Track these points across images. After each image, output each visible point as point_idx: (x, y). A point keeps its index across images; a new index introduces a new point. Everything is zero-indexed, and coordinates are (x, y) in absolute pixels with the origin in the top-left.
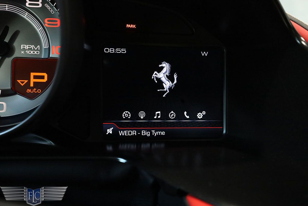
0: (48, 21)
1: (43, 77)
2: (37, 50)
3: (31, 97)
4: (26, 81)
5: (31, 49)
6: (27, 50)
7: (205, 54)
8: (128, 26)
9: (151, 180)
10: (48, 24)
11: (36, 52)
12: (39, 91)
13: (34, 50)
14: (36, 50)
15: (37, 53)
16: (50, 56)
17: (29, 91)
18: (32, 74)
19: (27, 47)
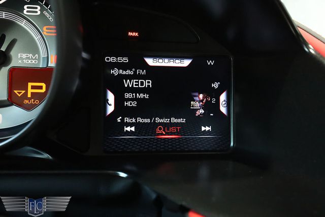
0: (47, 29)
1: (41, 88)
2: (36, 59)
3: (29, 108)
4: (23, 92)
5: (28, 58)
6: (24, 59)
7: (210, 63)
8: (130, 34)
9: (154, 196)
10: (47, 32)
11: (33, 61)
12: (37, 102)
13: (32, 58)
14: (34, 59)
15: (35, 62)
16: (49, 66)
17: (26, 102)
18: (30, 84)
19: (24, 56)
